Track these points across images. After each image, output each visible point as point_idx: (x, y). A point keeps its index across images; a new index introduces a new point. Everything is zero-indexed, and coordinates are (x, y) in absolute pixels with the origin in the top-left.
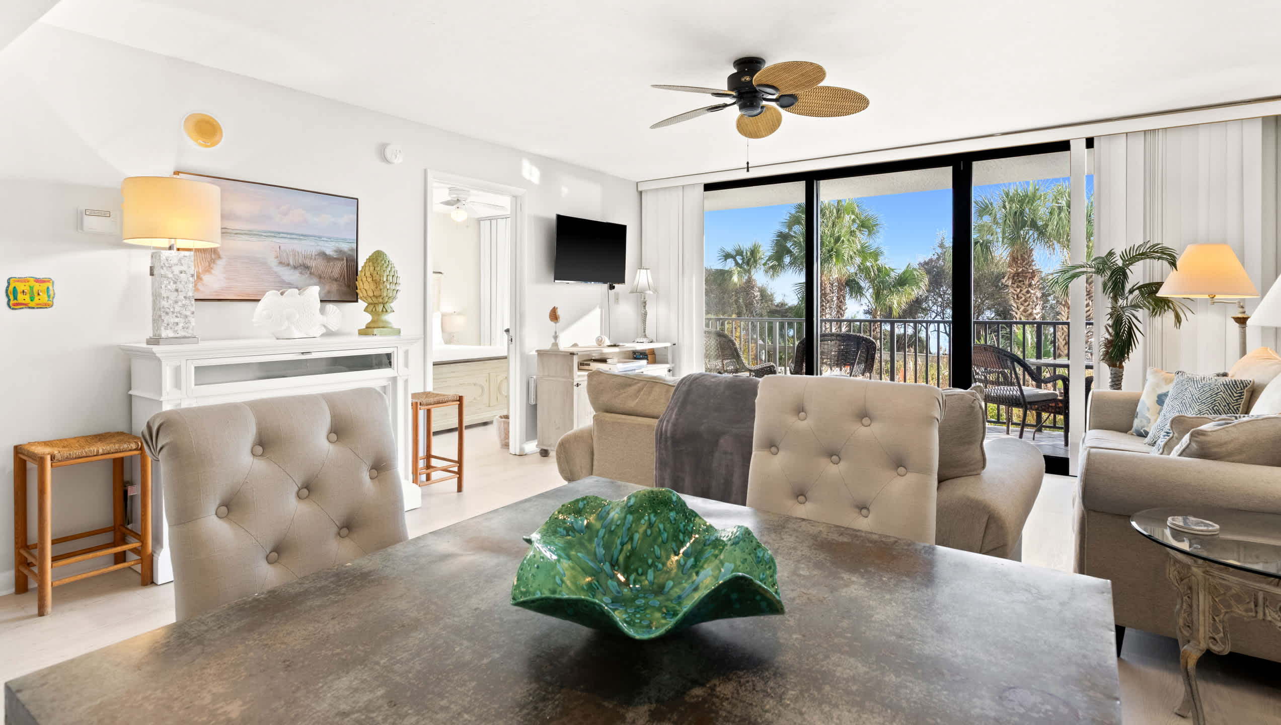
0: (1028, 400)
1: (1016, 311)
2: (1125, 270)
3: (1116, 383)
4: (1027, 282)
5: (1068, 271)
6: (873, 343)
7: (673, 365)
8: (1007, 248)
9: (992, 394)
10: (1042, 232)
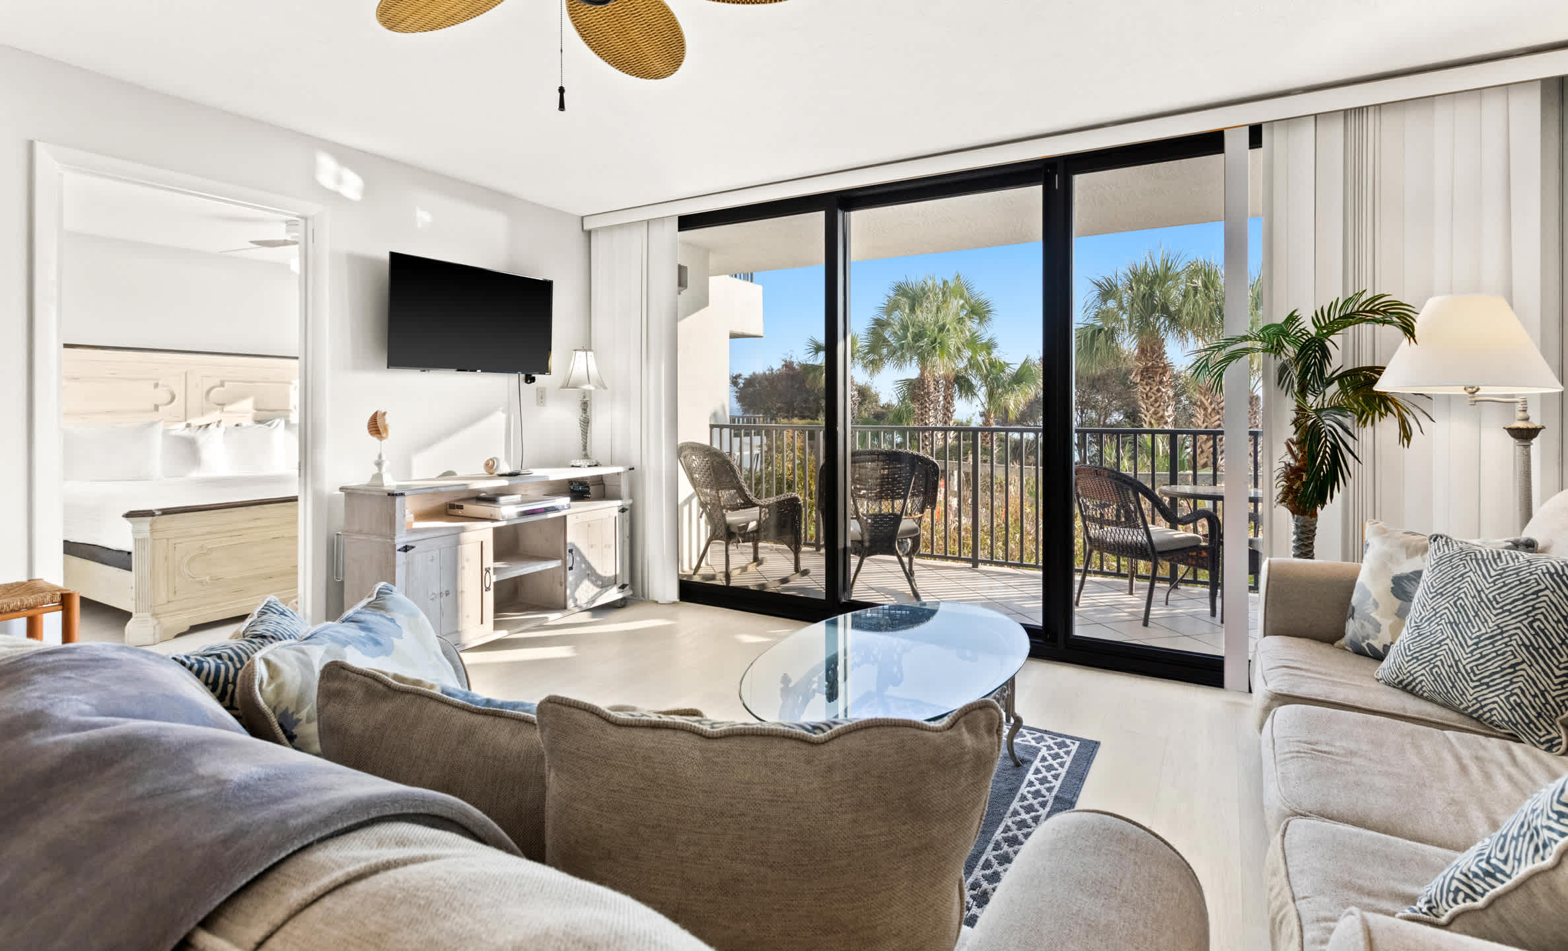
0: (1158, 549)
1: (1146, 412)
2: (1323, 342)
3: (1305, 546)
4: (1157, 379)
5: (1224, 347)
6: (935, 465)
7: (630, 502)
8: (1134, 338)
9: (1108, 540)
10: (1174, 319)
